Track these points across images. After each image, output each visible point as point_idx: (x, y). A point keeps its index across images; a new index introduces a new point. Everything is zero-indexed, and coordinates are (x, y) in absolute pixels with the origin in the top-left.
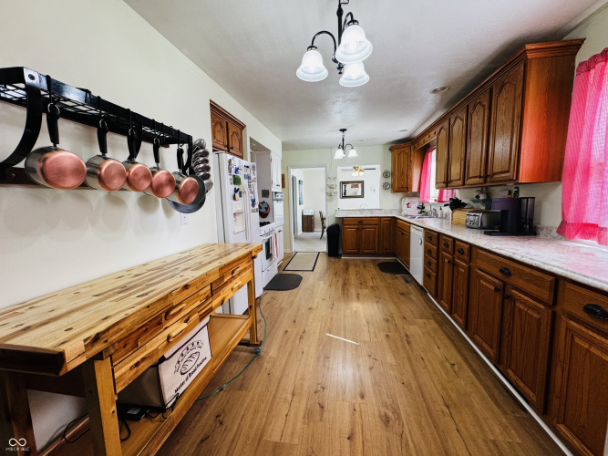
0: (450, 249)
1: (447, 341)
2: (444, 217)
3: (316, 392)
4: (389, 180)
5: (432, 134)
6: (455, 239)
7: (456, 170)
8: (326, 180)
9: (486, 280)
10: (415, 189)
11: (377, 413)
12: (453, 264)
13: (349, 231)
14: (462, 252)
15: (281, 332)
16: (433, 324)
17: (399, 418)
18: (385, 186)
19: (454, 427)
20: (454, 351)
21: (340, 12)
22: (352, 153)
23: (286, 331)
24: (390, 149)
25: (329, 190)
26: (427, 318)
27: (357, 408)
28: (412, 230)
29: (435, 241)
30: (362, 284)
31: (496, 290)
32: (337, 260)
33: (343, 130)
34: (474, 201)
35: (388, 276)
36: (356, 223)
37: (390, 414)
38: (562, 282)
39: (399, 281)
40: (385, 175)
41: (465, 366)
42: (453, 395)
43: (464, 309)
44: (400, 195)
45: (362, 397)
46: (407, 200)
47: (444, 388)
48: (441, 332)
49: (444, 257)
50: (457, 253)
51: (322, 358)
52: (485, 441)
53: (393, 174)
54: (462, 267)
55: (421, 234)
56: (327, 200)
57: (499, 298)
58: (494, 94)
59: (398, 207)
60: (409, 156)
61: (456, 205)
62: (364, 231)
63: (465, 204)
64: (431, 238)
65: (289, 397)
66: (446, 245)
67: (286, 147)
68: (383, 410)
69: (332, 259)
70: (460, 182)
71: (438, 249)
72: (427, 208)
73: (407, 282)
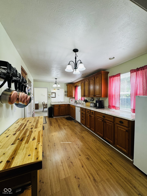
0: (89, 112)
1: (91, 135)
2: (83, 104)
3: (68, 159)
4: (66, 93)
5: (79, 83)
6: (90, 110)
7: (87, 93)
8: (48, 92)
9: (99, 119)
10: (74, 96)
11: (85, 158)
12: (90, 116)
13: (56, 109)
14: (92, 113)
15: (47, 146)
16: (87, 132)
17: (90, 157)
18: (65, 95)
19: (101, 154)
20: (93, 138)
21: (76, 58)
22: (59, 86)
23: (49, 145)
24: (67, 85)
25: (48, 96)
26: (85, 131)
27: (80, 159)
28: (76, 108)
29: (84, 110)
30: (64, 125)
31: (102, 121)
32: (52, 118)
33: (56, 79)
34: (90, 100)
35: (70, 121)
36: (58, 106)
37: (88, 157)
38: (115, 118)
39: (73, 122)
40: (65, 92)
41: (97, 140)
42: (97, 147)
43: (94, 126)
44: (69, 98)
45: (80, 156)
46: (71, 99)
47: (95, 147)
48: (89, 134)
49: (87, 115)
50: (91, 113)
51: (64, 150)
52: (107, 154)
53: (67, 92)
54: (93, 117)
55: (79, 109)
56: (48, 99)
57: (103, 122)
58: (95, 78)
59: (69, 101)
60: (72, 87)
61: (86, 101)
62: (60, 109)
63: (88, 101)
64: (83, 110)
65: (61, 164)
66: (88, 111)
67: (34, 81)
68: (86, 157)
69: (51, 118)
70: (88, 96)
71: (85, 113)
72: (77, 102)
73: (75, 122)
